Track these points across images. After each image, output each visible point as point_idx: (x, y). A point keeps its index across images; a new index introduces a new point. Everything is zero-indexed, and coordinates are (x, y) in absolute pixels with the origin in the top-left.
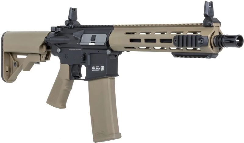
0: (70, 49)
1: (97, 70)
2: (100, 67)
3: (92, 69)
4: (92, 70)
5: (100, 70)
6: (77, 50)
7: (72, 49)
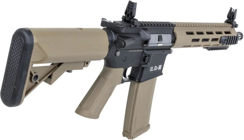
0: (130, 51)
1: (154, 70)
2: (158, 67)
3: (151, 69)
4: (150, 71)
5: (157, 69)
6: (137, 51)
7: (132, 51)
